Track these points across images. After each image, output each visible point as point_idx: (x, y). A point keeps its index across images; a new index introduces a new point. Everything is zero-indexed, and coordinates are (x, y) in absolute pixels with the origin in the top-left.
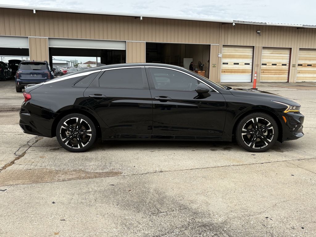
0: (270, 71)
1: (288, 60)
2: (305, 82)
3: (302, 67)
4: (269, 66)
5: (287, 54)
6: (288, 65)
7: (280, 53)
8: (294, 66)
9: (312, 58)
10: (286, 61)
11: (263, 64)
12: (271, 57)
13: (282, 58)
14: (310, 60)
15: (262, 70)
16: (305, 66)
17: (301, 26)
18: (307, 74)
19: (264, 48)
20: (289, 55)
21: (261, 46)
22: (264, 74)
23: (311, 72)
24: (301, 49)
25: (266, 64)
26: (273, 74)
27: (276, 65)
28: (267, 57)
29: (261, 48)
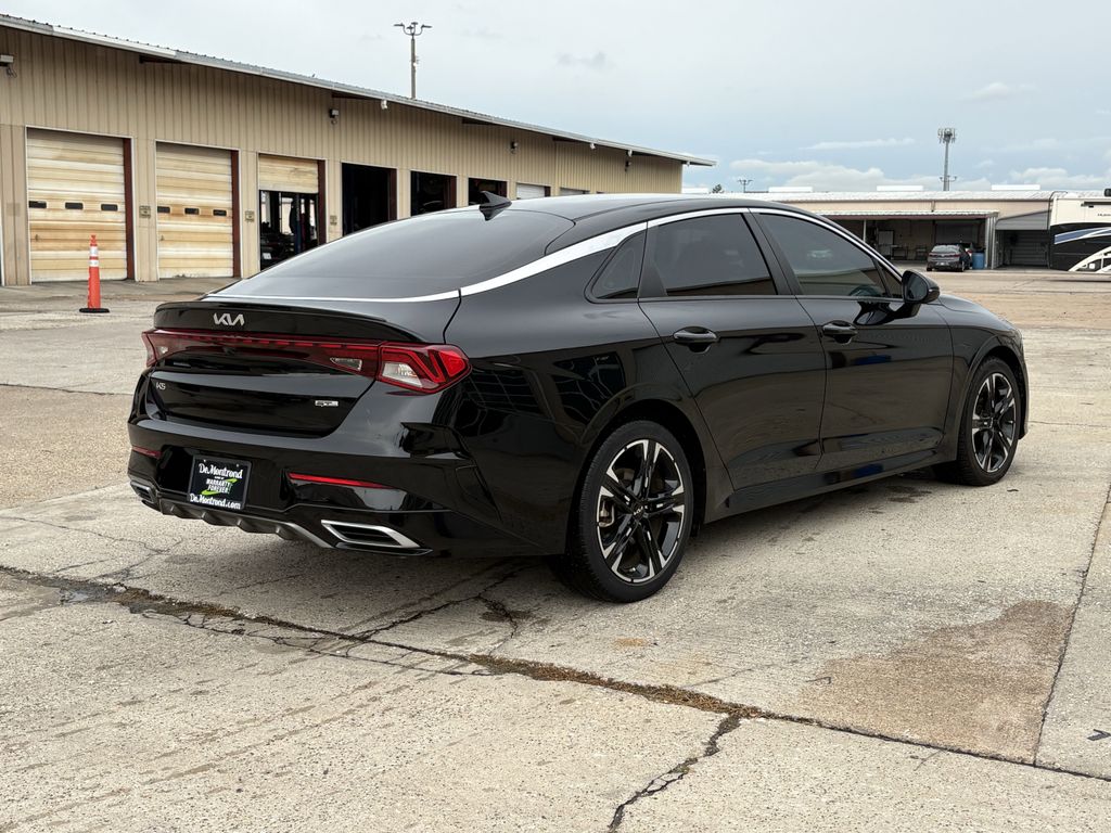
0: (60, 235)
1: (122, 189)
2: (183, 276)
3: (169, 219)
4: (54, 210)
5: (113, 163)
6: (121, 207)
7: (91, 156)
8: (145, 212)
9: (196, 184)
10: (115, 194)
11: (34, 205)
12: (60, 174)
13: (98, 178)
14: (191, 190)
15: (34, 228)
16: (178, 215)
17: (172, 54)
18: (188, 244)
19: (33, 132)
20: (120, 169)
21: (21, 123)
22: (40, 245)
23: (199, 237)
24: (161, 146)
25: (43, 206)
26: (74, 244)
27: (78, 206)
28: (42, 172)
29: (21, 133)
